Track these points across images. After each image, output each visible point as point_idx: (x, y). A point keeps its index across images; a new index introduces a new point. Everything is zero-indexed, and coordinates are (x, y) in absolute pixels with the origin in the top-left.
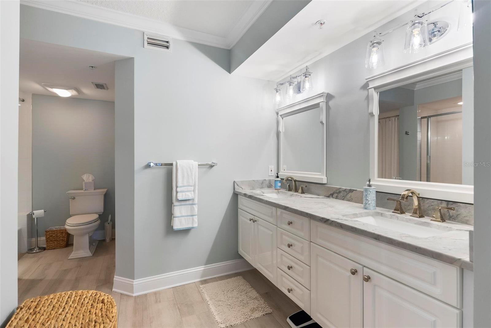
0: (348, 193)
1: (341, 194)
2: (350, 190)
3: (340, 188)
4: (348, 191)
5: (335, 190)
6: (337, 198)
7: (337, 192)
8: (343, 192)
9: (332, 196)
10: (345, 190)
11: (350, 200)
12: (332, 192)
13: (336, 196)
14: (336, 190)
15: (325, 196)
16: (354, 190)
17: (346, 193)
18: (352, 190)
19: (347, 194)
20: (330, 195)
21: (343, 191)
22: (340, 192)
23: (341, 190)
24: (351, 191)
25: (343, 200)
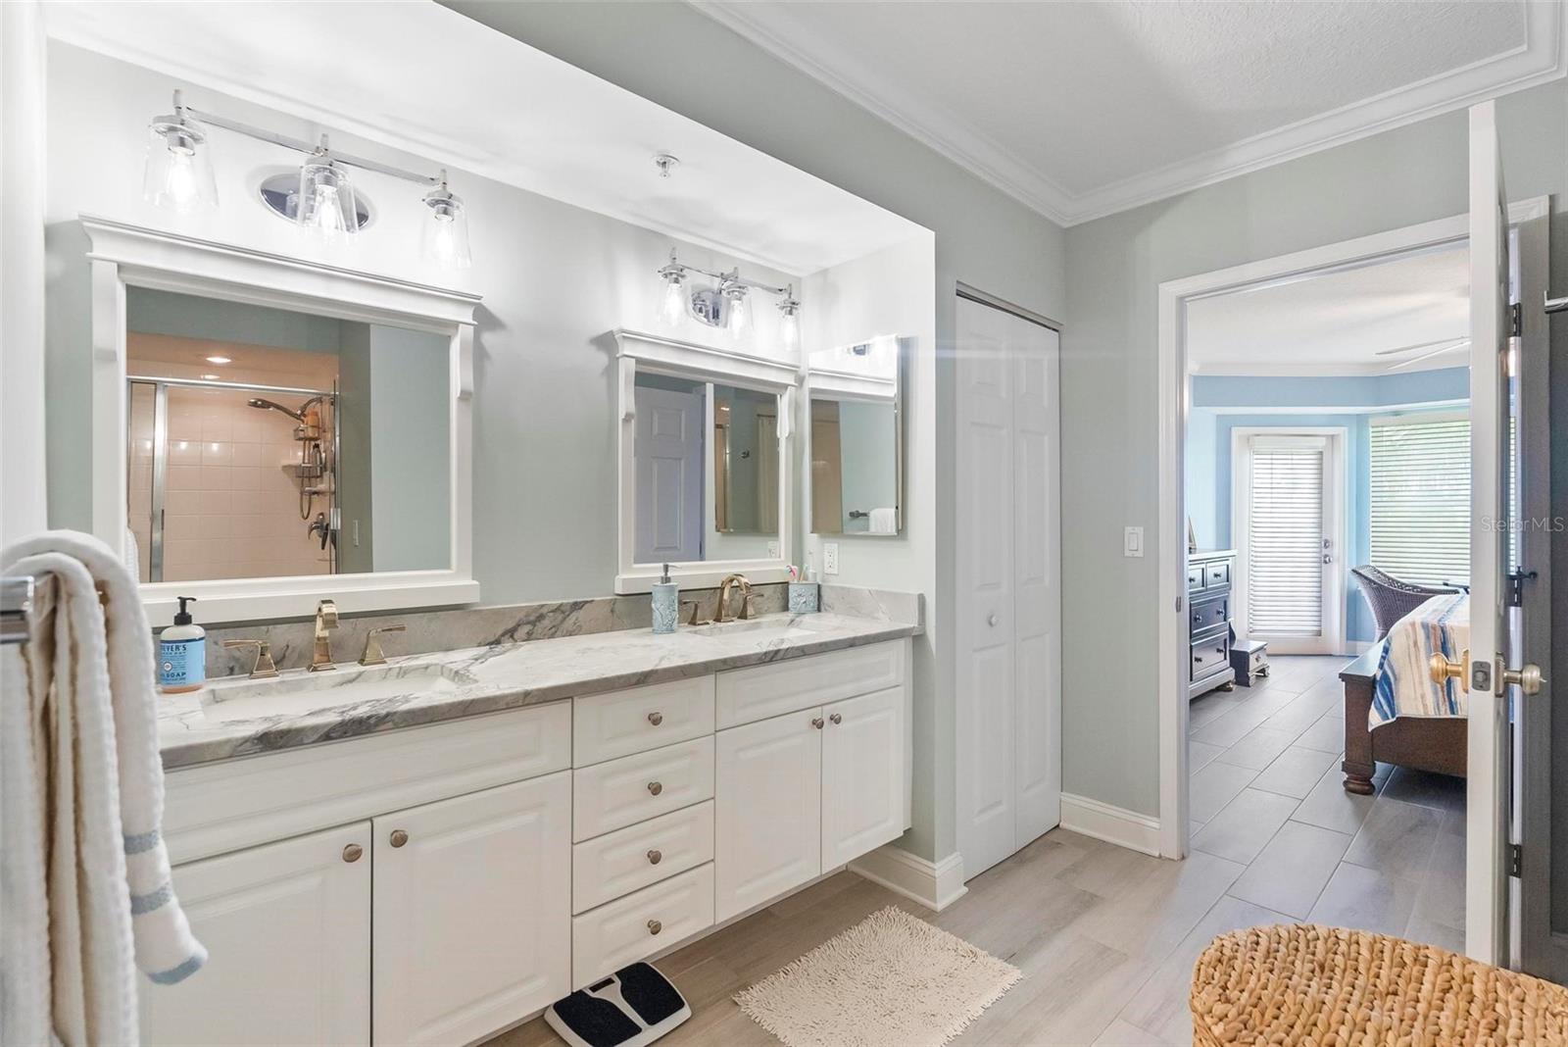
0: (567, 613)
1: (546, 622)
2: (575, 604)
3: (543, 606)
4: (568, 607)
5: (522, 615)
6: (529, 637)
7: (532, 618)
8: (551, 614)
9: (512, 636)
10: (559, 609)
11: (574, 631)
12: (511, 625)
13: (528, 633)
14: (527, 616)
15: (479, 645)
16: (587, 602)
17: (560, 617)
18: (580, 603)
19: (564, 619)
20: (503, 635)
21: (552, 611)
22: (541, 617)
23: (544, 610)
24: (577, 606)
25: (552, 636)
